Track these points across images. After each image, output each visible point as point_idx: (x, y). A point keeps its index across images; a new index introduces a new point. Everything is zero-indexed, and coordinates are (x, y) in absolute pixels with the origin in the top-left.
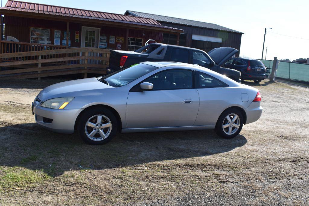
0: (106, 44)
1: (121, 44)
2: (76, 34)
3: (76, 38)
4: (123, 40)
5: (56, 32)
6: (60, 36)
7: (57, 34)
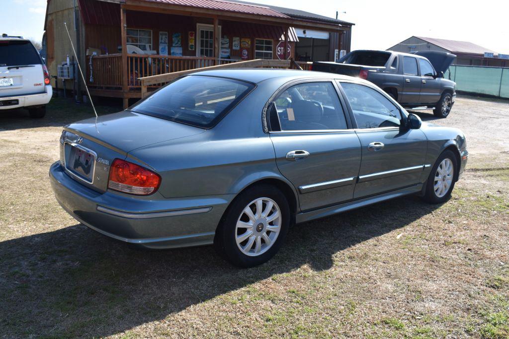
0: (228, 50)
1: (247, 50)
2: (190, 37)
3: (190, 44)
4: (249, 43)
5: (162, 34)
6: (167, 42)
7: (164, 37)
